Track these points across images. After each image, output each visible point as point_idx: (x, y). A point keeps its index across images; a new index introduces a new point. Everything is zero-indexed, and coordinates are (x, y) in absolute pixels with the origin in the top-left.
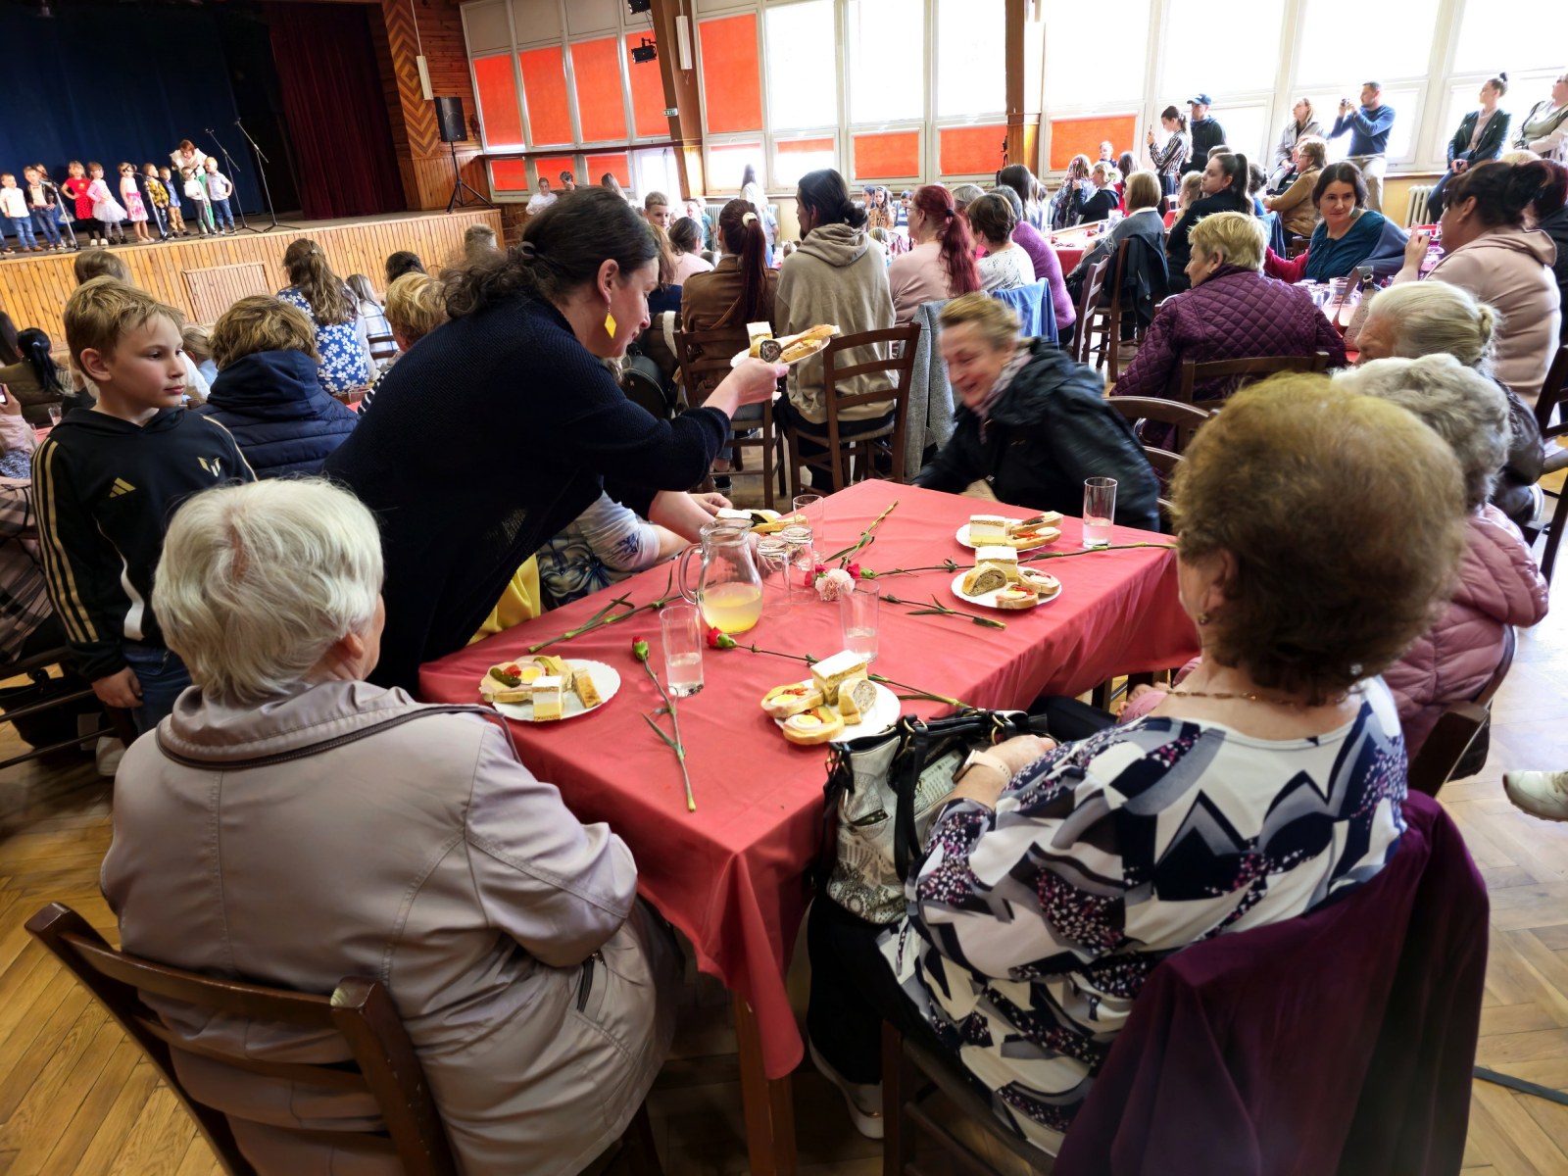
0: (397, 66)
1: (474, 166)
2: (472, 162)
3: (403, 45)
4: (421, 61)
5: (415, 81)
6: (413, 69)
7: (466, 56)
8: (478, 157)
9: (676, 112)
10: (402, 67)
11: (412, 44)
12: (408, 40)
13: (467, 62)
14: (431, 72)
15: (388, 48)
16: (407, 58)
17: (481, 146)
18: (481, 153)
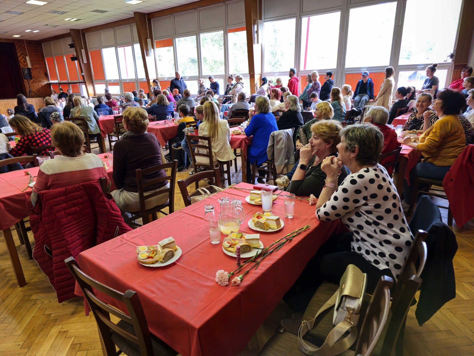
0: (20, 59)
1: (46, 86)
2: (45, 85)
3: (22, 53)
4: (27, 58)
5: (26, 63)
6: (25, 60)
7: (44, 57)
8: (48, 83)
9: (83, 74)
10: (21, 59)
11: (25, 53)
12: (23, 52)
13: (44, 59)
14: (31, 61)
15: (17, 54)
16: (23, 57)
17: (49, 81)
18: (49, 82)
